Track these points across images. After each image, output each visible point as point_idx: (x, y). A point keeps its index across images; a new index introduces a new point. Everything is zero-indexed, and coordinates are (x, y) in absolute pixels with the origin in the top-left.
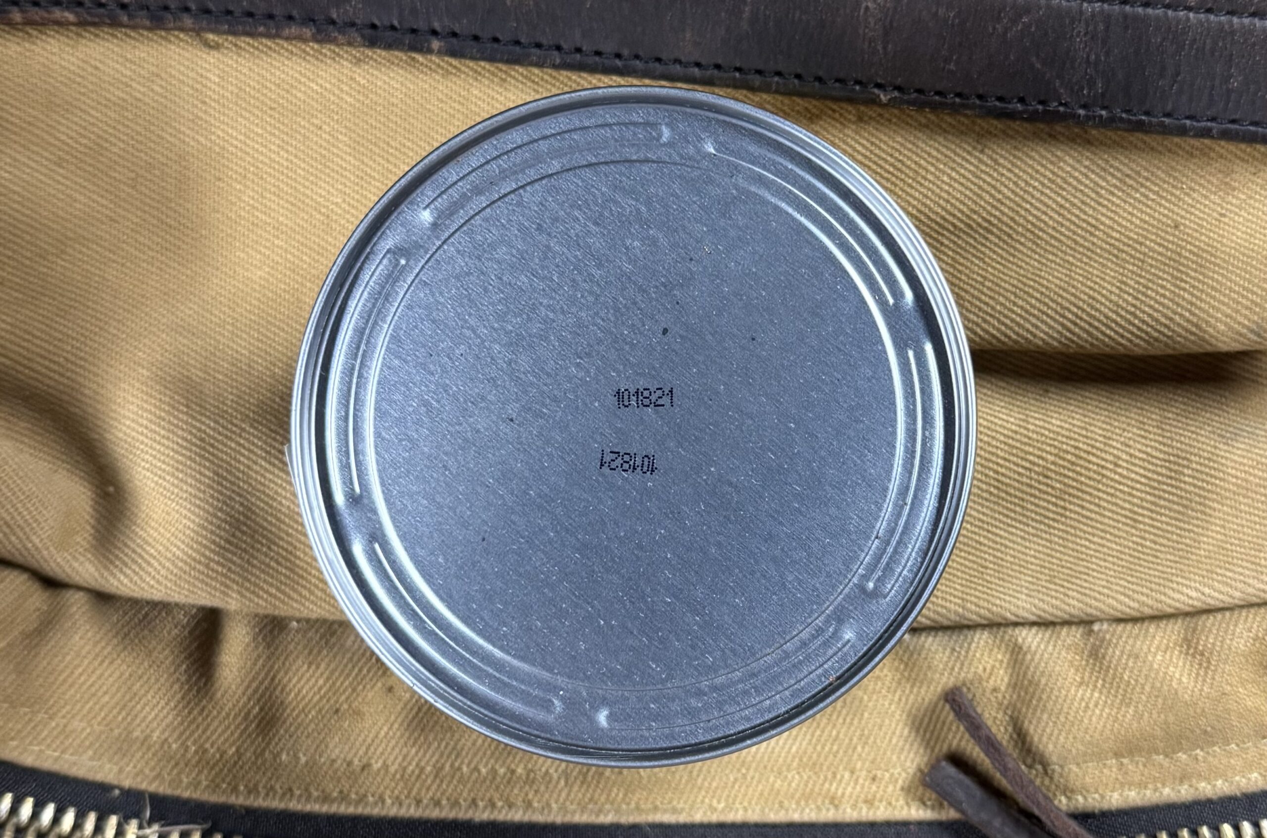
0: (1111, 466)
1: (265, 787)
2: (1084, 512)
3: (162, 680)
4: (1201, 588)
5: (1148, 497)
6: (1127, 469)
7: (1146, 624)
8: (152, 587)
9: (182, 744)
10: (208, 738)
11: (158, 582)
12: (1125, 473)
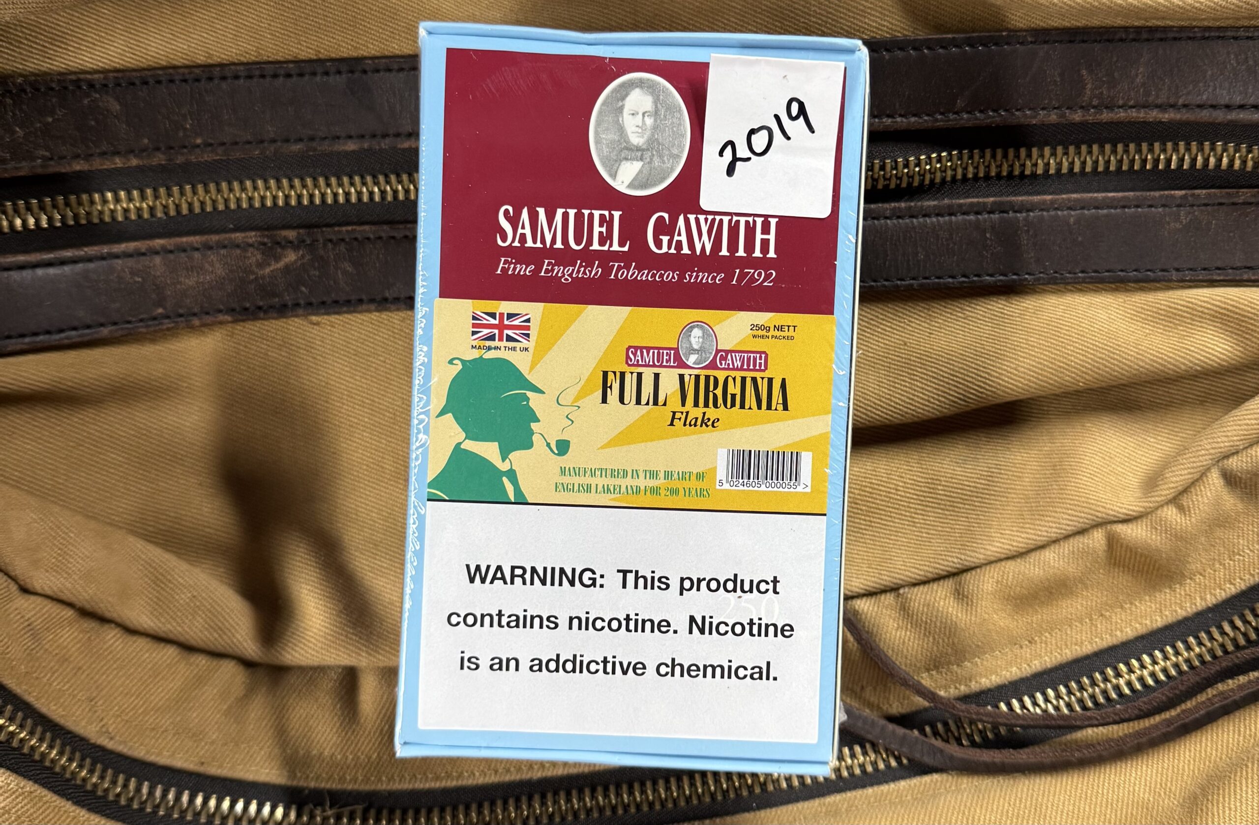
0: (894, 491)
1: (398, 776)
2: (883, 522)
3: (327, 716)
4: (959, 556)
5: (920, 507)
6: (904, 492)
7: (931, 584)
8: (313, 656)
9: (344, 755)
10: (359, 750)
11: (317, 652)
12: (903, 494)
